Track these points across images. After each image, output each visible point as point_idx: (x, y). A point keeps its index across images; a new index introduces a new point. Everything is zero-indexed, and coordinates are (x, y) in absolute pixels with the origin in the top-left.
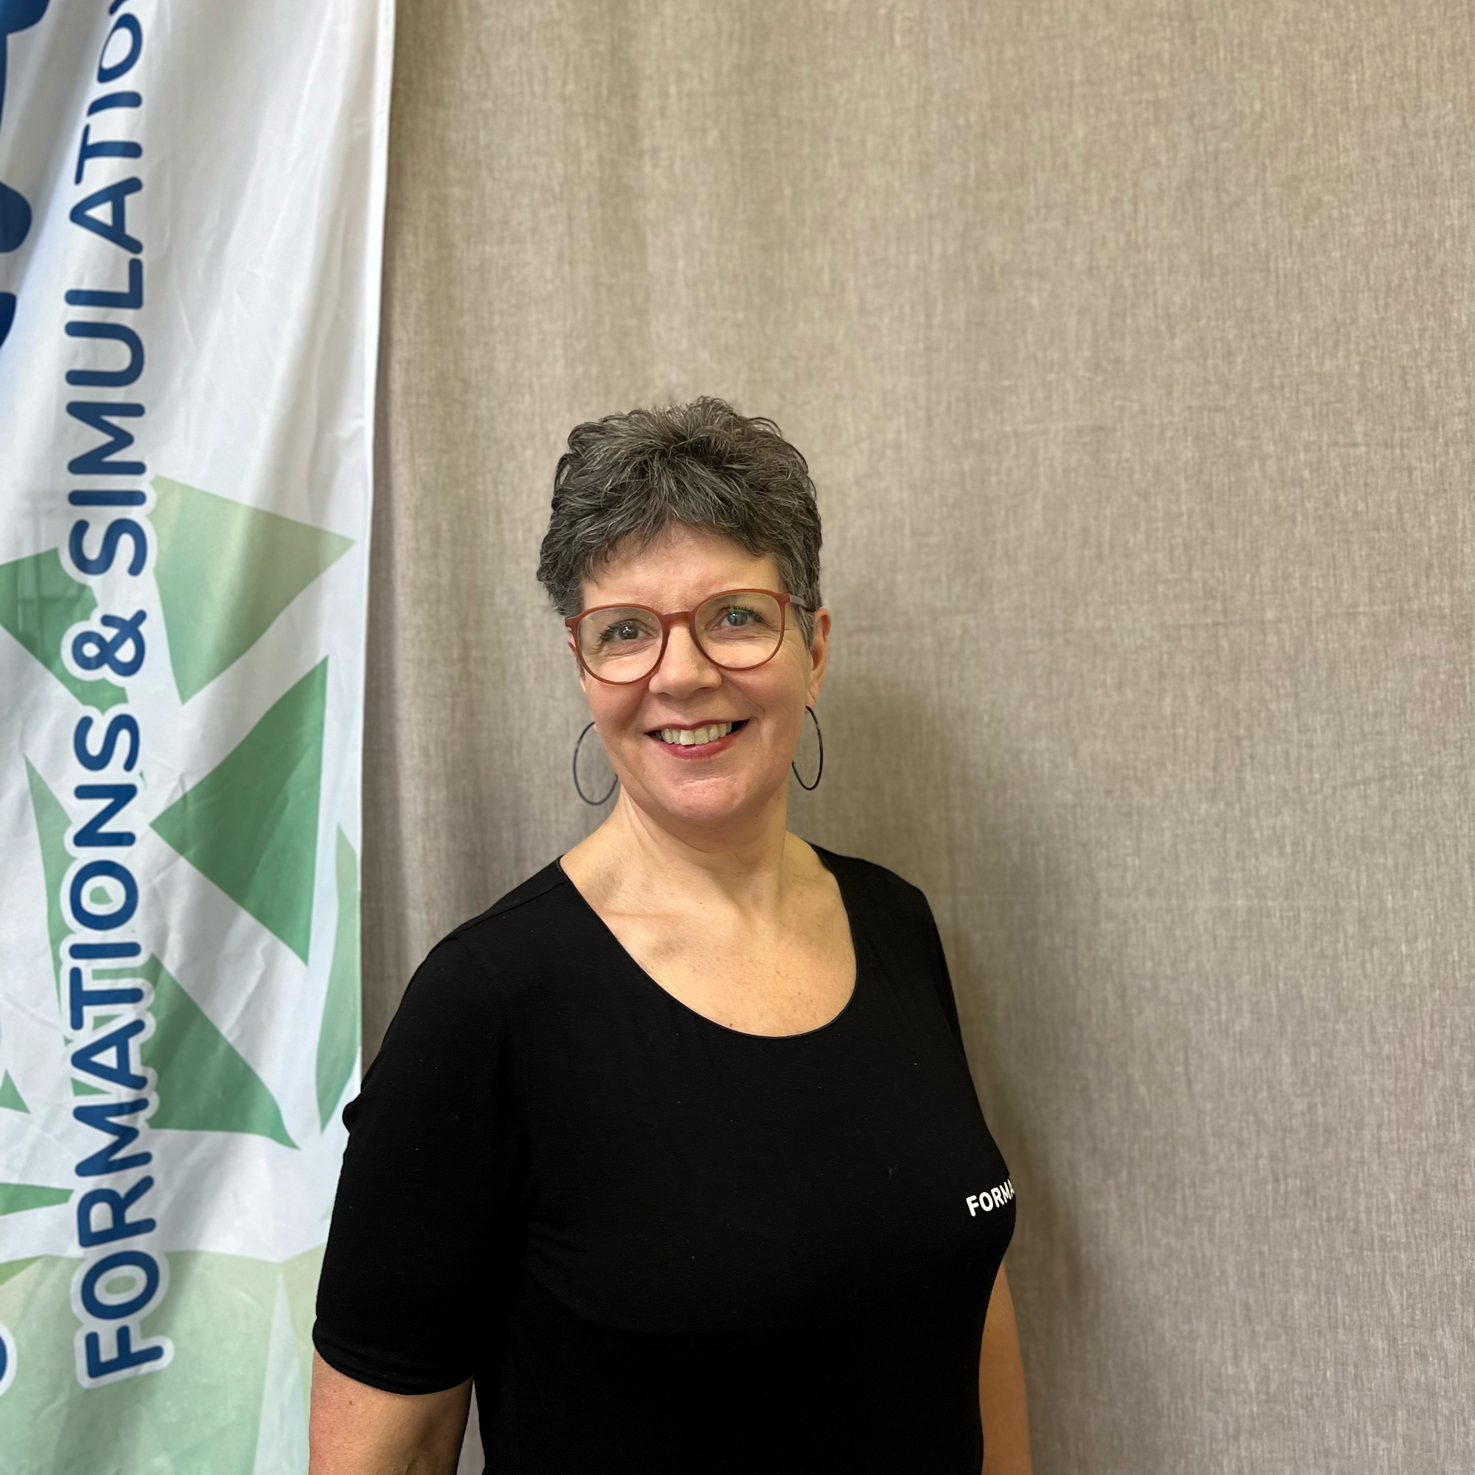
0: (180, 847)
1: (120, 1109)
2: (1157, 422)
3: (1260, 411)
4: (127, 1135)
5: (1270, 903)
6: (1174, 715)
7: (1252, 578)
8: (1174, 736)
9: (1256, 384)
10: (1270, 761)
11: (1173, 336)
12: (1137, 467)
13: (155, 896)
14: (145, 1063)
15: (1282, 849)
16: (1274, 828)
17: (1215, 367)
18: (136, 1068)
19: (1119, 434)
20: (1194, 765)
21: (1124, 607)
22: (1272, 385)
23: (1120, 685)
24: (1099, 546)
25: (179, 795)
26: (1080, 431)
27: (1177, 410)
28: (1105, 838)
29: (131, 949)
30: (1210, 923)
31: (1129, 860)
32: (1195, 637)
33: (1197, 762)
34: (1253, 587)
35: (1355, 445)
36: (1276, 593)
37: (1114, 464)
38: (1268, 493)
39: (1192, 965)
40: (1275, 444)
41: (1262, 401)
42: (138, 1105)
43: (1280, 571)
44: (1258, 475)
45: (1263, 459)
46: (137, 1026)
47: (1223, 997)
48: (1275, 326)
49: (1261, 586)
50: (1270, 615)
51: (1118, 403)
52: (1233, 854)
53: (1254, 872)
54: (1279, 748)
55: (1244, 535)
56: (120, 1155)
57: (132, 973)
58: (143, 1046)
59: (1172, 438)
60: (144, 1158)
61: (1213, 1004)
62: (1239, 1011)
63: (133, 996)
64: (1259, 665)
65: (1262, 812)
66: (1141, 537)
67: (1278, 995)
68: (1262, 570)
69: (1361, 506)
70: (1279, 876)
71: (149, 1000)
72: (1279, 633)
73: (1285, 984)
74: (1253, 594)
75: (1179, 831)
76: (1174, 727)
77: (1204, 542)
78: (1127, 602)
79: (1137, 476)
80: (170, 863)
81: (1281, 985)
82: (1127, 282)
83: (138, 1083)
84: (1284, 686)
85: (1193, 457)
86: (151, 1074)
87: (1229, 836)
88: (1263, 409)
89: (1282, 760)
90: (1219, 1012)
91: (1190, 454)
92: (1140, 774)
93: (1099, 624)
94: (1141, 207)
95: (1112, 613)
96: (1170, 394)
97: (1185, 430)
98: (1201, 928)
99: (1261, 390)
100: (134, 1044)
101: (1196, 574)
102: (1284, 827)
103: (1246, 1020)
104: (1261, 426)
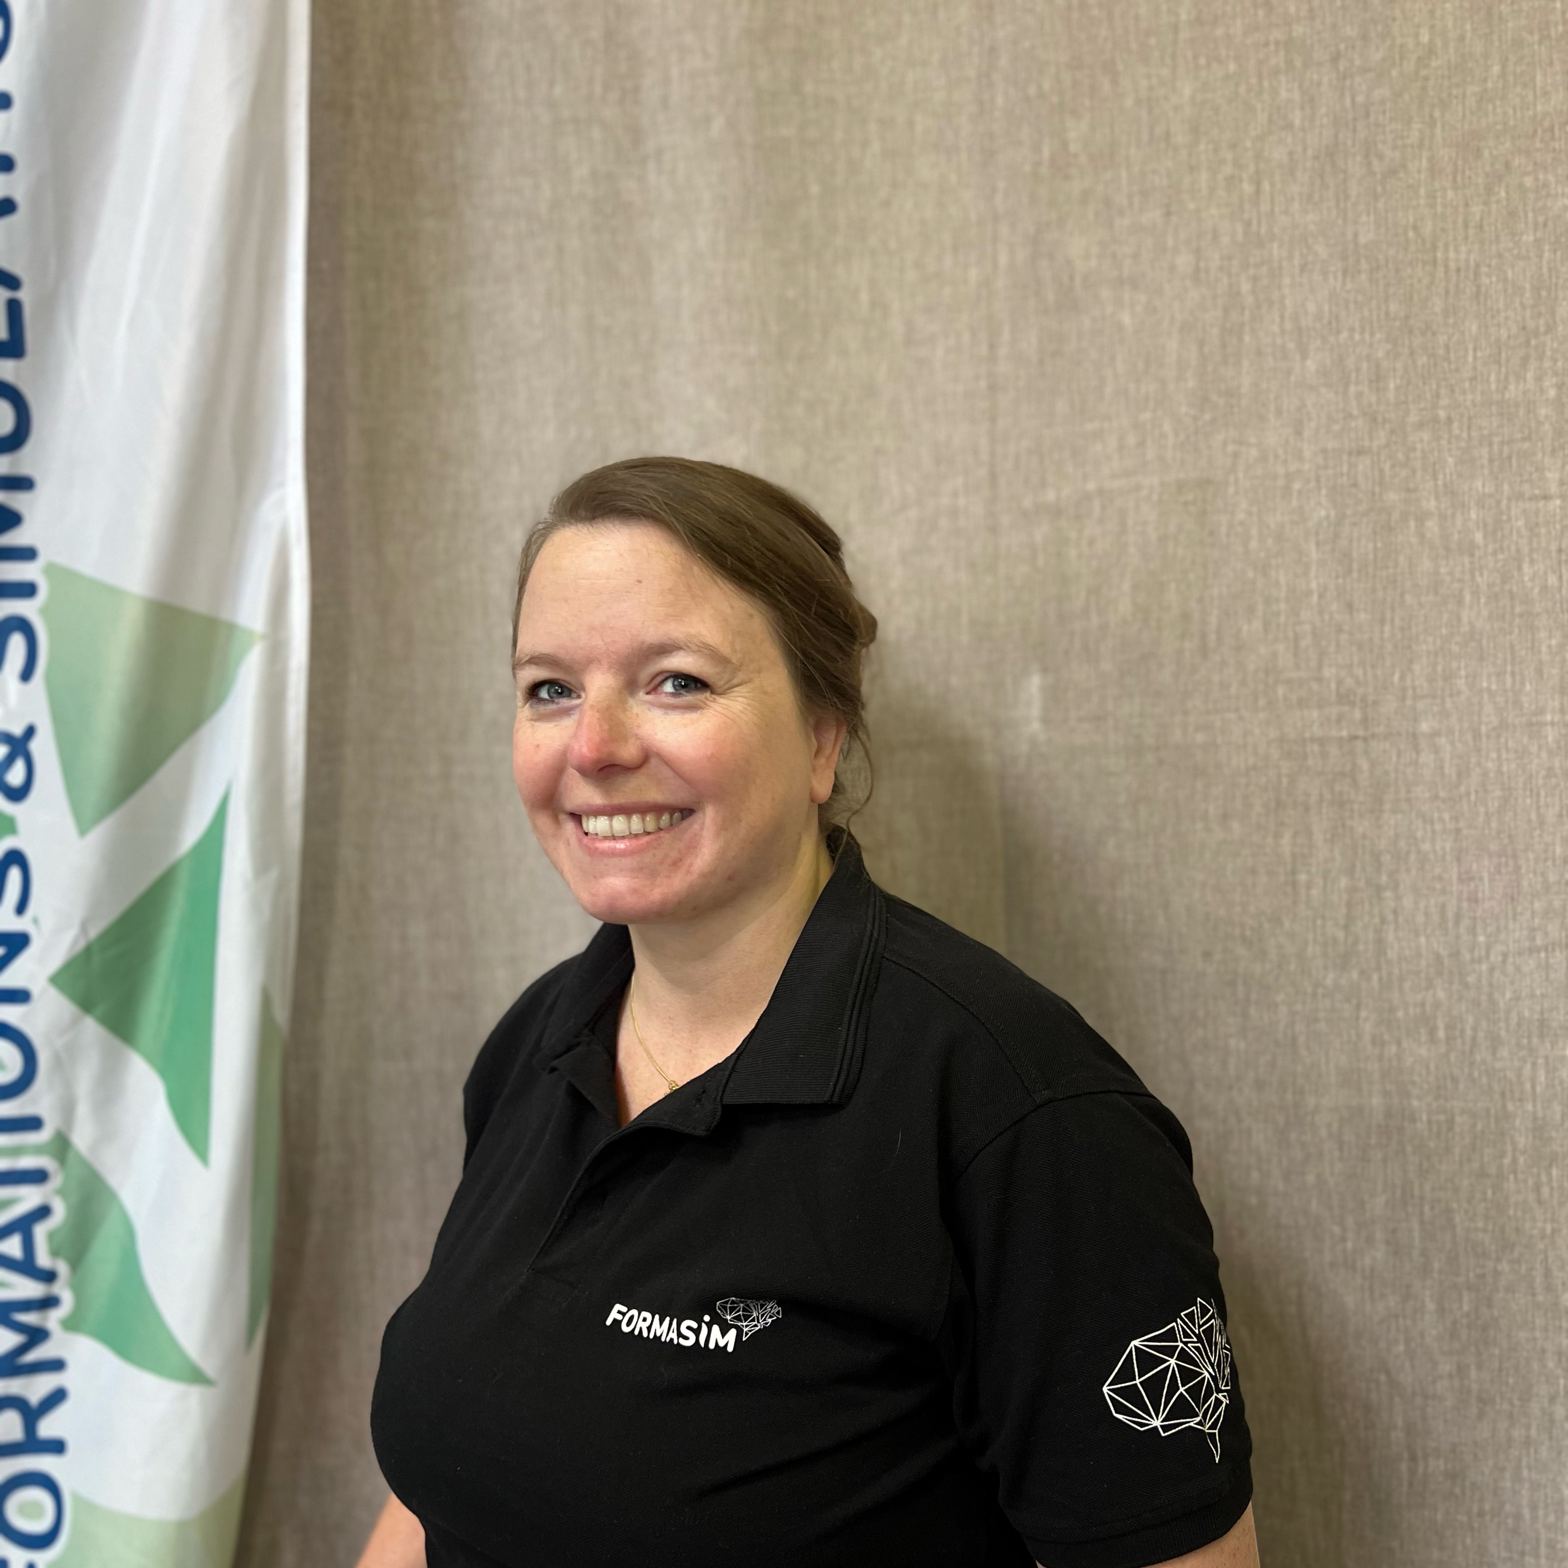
0: (86, 1004)
1: (27, 1305)
2: (1281, 470)
3: (1418, 454)
4: (36, 1336)
5: (1415, 1103)
6: (1294, 856)
7: (1402, 678)
8: (1294, 884)
9: (1413, 418)
10: (1420, 918)
11: (1304, 357)
12: (1254, 531)
13: (58, 1063)
14: (55, 1253)
15: (1432, 1032)
16: (1423, 1005)
17: (1359, 395)
18: (43, 1259)
19: (1231, 490)
20: (1319, 922)
21: (1232, 716)
22: (1436, 420)
23: (1225, 817)
24: (1204, 636)
25: (82, 944)
26: (1181, 486)
27: (1307, 454)
28: (1201, 1014)
29: (32, 1123)
30: (1335, 1126)
31: (1233, 1042)
32: (1324, 755)
33: (1323, 918)
34: (1404, 689)
35: (1546, 497)
36: (1434, 697)
37: (1224, 529)
38: (1426, 565)
39: (1311, 1179)
40: (1437, 498)
41: (1422, 441)
42: (48, 1303)
43: (1440, 668)
44: (1414, 540)
45: (1421, 518)
46: (43, 1212)
47: (1350, 1221)
48: (1442, 339)
49: (1414, 689)
50: (1424, 727)
51: (1230, 448)
52: (1367, 1038)
53: (1395, 1063)
54: (1432, 901)
55: (1392, 620)
56: (31, 1357)
57: (38, 1150)
58: (51, 1236)
59: (1300, 492)
60: (57, 1365)
61: (1336, 1230)
62: (1370, 1240)
63: (38, 1177)
64: (1408, 791)
65: (1407, 985)
66: (1257, 624)
67: (1422, 1222)
68: (1416, 668)
69: (1552, 580)
70: (1428, 1068)
71: (56, 1181)
72: (1436, 750)
73: (1432, 1208)
74: (1403, 699)
75: (1298, 1007)
76: (1294, 872)
77: (1340, 630)
78: (1237, 710)
79: (1254, 544)
80: (75, 1022)
81: (1427, 1209)
82: (1245, 287)
83: (49, 1277)
84: (1441, 820)
85: (1328, 517)
86: (62, 1268)
87: (1363, 1014)
88: (1423, 451)
89: (1436, 918)
90: (1344, 1239)
91: (1323, 513)
92: (1248, 933)
93: (1200, 738)
94: (1266, 186)
95: (1218, 724)
96: (1299, 433)
97: (1318, 480)
98: (1323, 1133)
99: (1421, 425)
100: (40, 1231)
101: (1328, 672)
102: (1437, 1005)
103: (1379, 1253)
104: (1419, 474)
